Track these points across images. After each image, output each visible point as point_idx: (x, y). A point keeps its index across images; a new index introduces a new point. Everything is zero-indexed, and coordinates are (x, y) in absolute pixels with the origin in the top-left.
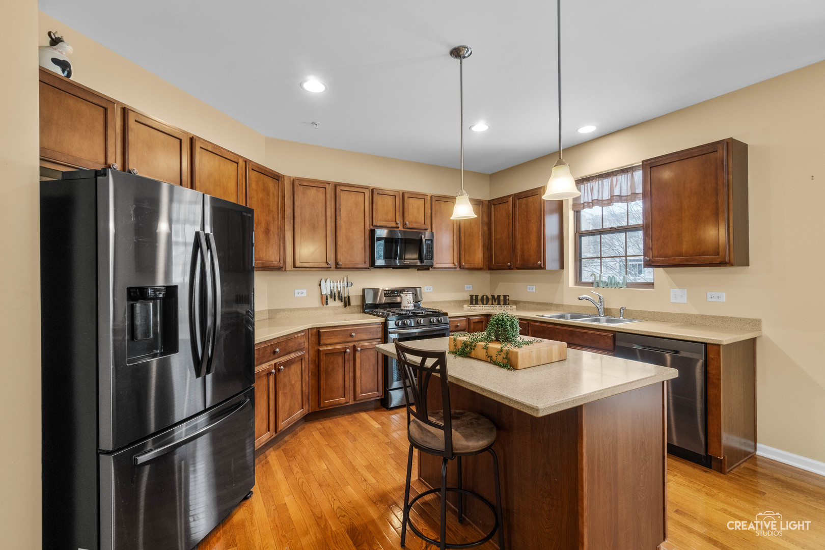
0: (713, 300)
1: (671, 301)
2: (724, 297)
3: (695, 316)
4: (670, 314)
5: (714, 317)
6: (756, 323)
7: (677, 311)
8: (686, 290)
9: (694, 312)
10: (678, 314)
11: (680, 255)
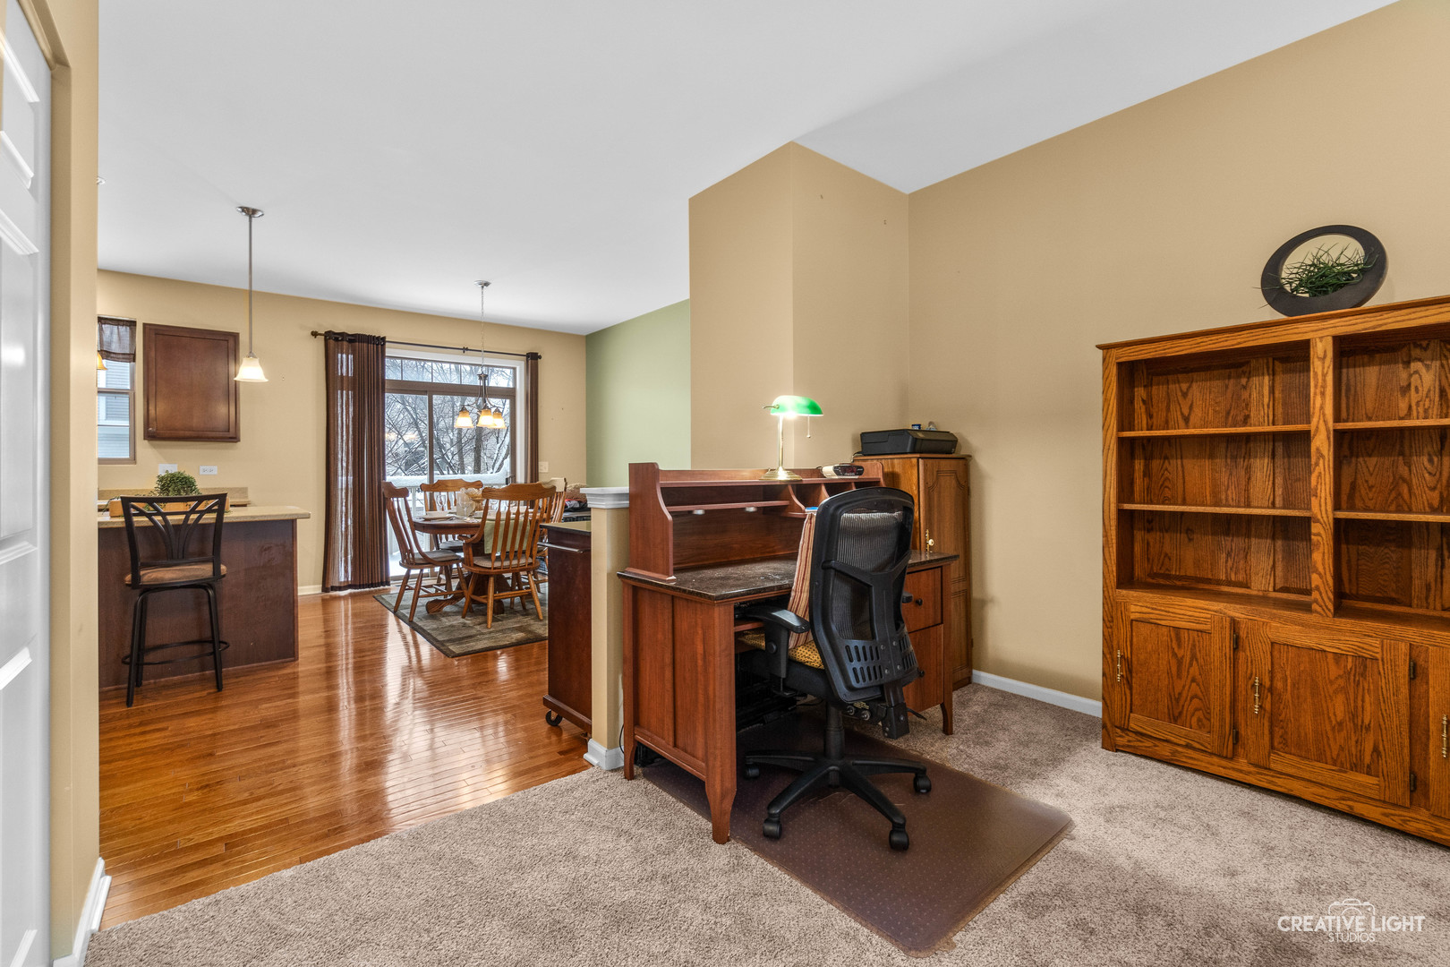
0: (206, 473)
2: (214, 469)
5: (207, 489)
6: (243, 491)
8: (176, 465)
11: (191, 429)
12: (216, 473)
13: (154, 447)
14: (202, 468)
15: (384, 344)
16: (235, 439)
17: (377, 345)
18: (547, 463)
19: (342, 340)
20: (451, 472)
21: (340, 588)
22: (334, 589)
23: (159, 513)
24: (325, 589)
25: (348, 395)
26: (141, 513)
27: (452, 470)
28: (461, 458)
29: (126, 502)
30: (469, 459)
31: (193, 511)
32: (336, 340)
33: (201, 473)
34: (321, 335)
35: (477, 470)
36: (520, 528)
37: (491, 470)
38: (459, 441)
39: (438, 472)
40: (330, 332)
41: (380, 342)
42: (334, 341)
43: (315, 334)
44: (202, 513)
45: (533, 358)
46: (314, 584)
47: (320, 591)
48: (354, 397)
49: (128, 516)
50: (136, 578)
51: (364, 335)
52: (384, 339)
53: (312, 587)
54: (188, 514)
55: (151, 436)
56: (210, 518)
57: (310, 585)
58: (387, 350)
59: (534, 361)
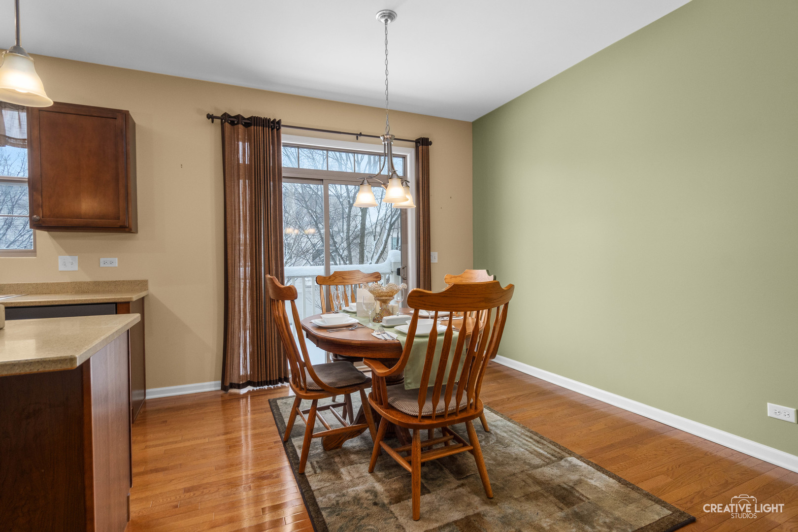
0: (106, 265)
1: (59, 270)
2: (115, 261)
3: (88, 283)
4: (58, 284)
5: (107, 282)
6: (143, 284)
7: (67, 279)
8: (77, 257)
9: (87, 279)
10: (68, 283)
11: (79, 216)
12: (117, 265)
13: (54, 237)
14: (102, 260)
15: (279, 128)
16: (132, 229)
17: (272, 129)
18: (437, 253)
19: (238, 123)
20: (342, 262)
21: (239, 386)
22: (233, 386)
24: (224, 388)
25: (245, 183)
27: (344, 261)
28: (350, 252)
30: (355, 253)
32: (232, 123)
33: (102, 265)
34: (217, 118)
35: (362, 261)
36: (453, 348)
37: (370, 261)
38: (348, 238)
39: (333, 263)
40: (225, 114)
41: (274, 126)
42: (230, 124)
43: (211, 117)
45: (422, 144)
46: (215, 380)
47: (219, 388)
48: (250, 186)
51: (260, 118)
52: (279, 122)
53: (213, 383)
57: (210, 380)
58: (283, 136)
59: (425, 147)
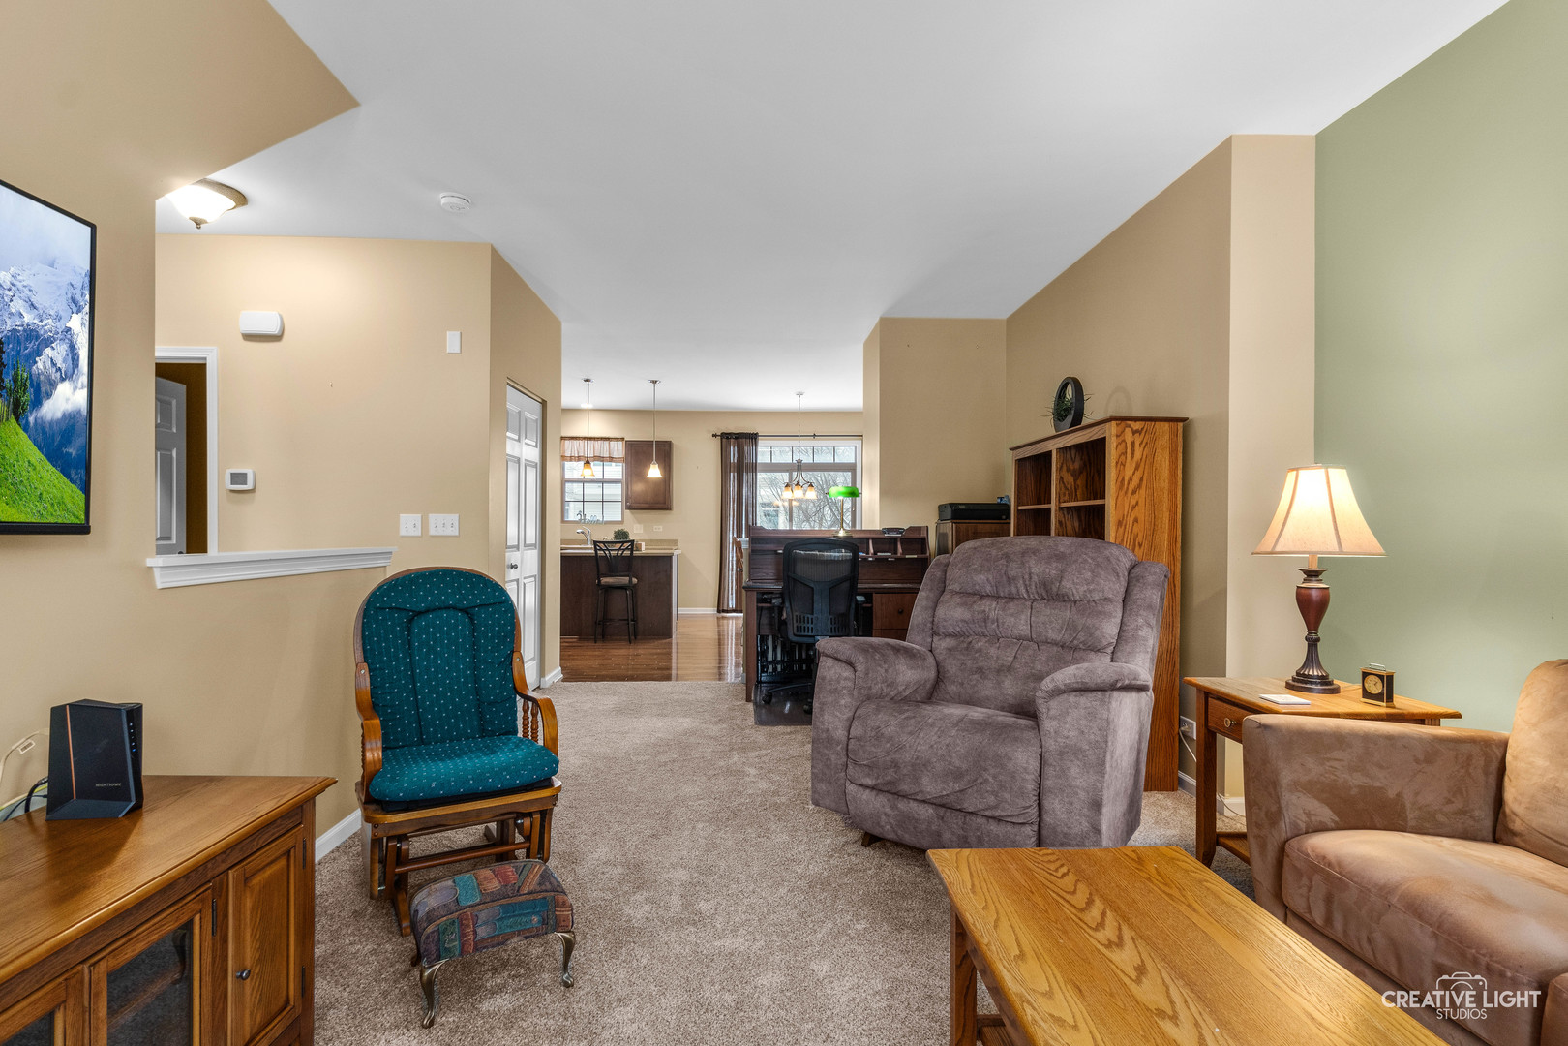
11: (647, 503)
13: (632, 514)
14: (654, 527)
15: (758, 437)
16: (670, 509)
17: (752, 439)
19: (731, 436)
21: (727, 612)
22: (724, 611)
23: (608, 550)
24: (719, 611)
25: (734, 475)
26: (601, 549)
29: (595, 543)
31: (620, 549)
32: (727, 438)
33: (654, 530)
34: (719, 435)
40: (724, 433)
41: (754, 437)
42: (726, 438)
43: (715, 435)
44: (624, 550)
46: (714, 607)
47: (716, 612)
48: (737, 476)
49: (596, 550)
50: (599, 581)
51: (746, 433)
52: (756, 434)
53: (712, 609)
54: (619, 550)
55: (629, 508)
56: (627, 553)
57: (711, 607)
58: (759, 442)
